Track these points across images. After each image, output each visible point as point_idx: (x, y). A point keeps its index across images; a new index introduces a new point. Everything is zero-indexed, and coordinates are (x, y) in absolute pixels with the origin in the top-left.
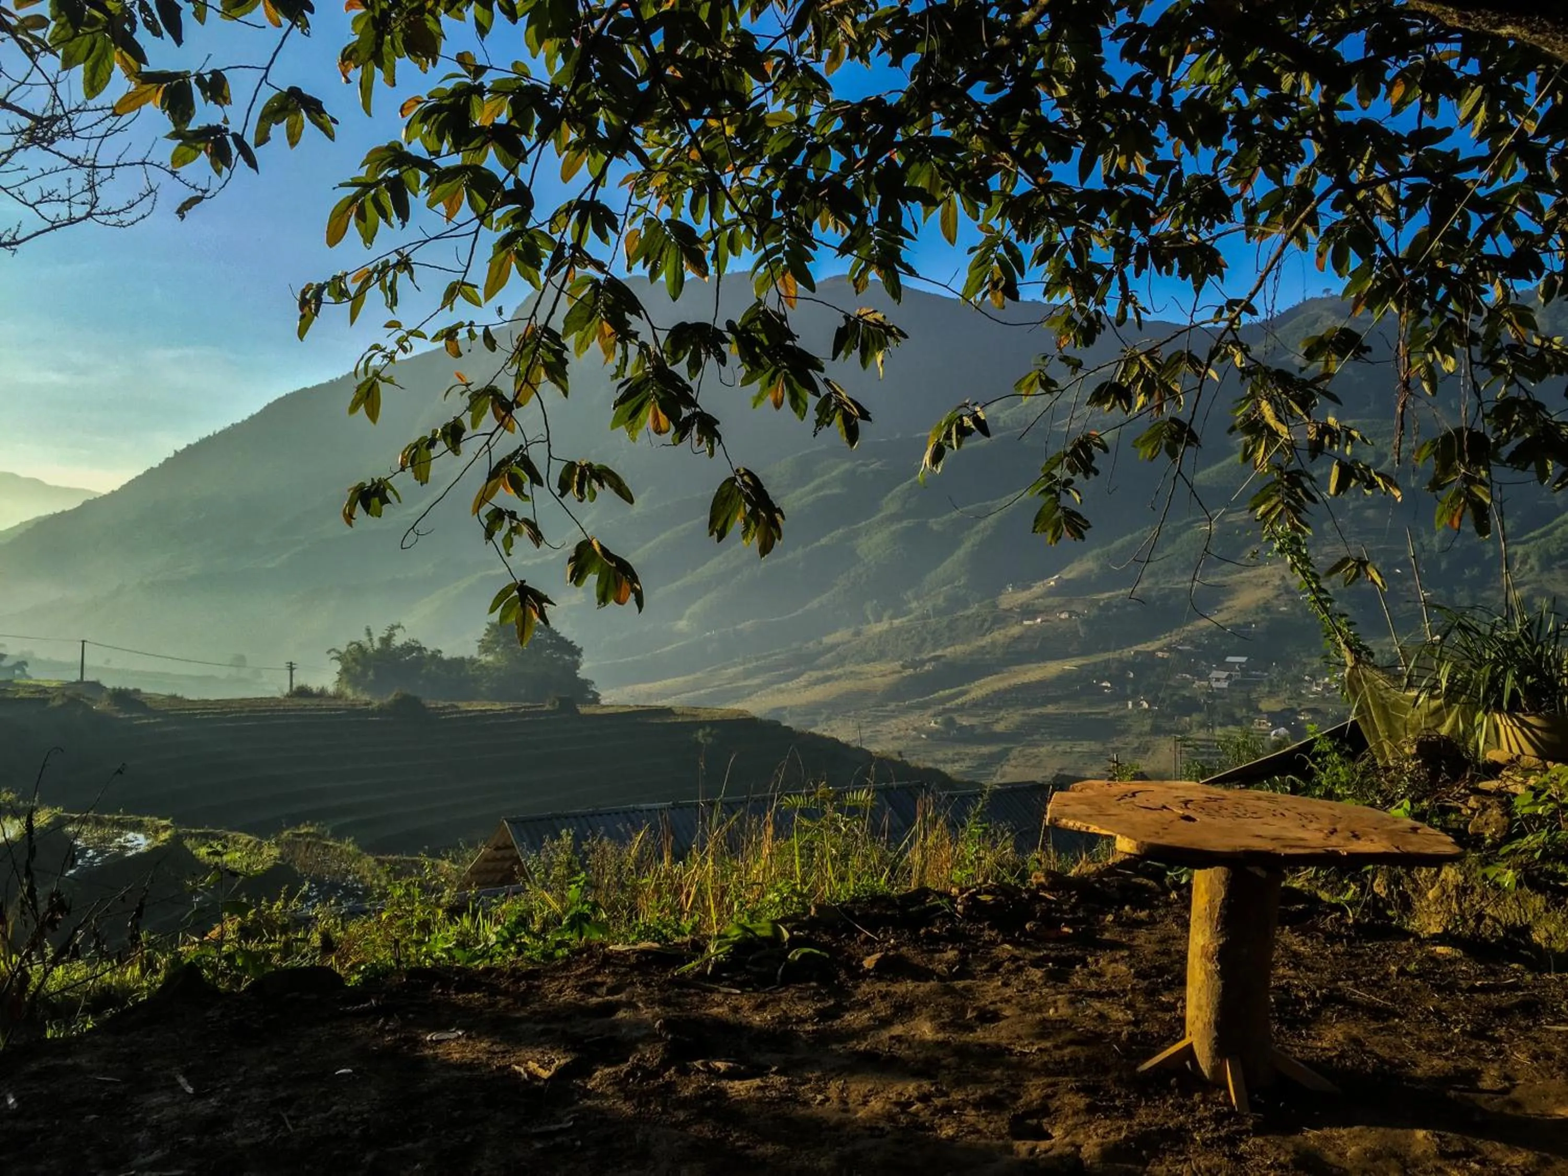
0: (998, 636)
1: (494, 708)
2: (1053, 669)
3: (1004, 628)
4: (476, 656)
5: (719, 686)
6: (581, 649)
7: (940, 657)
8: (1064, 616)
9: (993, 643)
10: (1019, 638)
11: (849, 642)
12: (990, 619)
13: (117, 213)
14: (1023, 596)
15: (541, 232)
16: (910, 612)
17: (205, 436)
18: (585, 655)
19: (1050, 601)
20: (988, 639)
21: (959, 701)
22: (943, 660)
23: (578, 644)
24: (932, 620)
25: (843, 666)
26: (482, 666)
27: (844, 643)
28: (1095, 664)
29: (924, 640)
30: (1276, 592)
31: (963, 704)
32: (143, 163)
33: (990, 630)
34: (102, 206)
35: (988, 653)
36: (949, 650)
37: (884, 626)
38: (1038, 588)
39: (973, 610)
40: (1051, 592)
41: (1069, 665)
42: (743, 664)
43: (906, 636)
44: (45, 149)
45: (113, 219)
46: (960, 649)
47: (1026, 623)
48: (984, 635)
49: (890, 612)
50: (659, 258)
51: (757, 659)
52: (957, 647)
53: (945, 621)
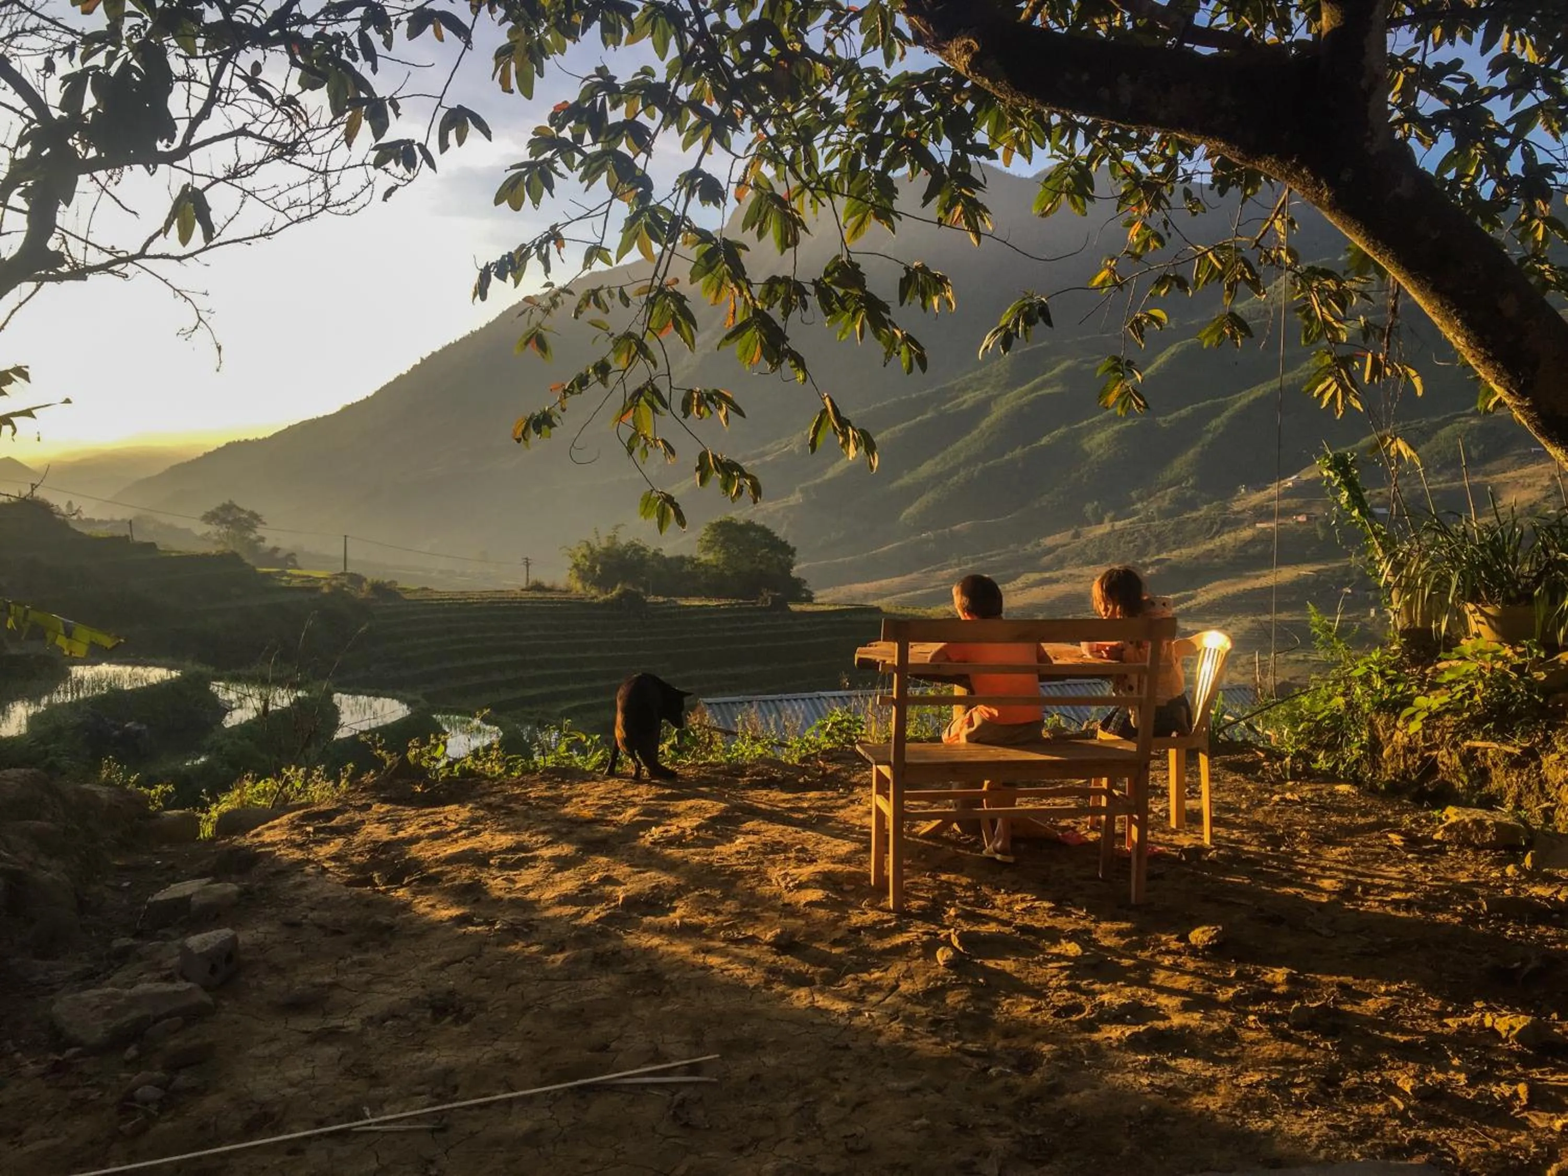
0: (1228, 538)
1: (710, 603)
2: (1287, 574)
3: (1235, 531)
4: (695, 555)
5: (936, 586)
6: (795, 549)
7: (1164, 560)
8: (1302, 518)
9: (1223, 547)
10: (1253, 542)
11: (1069, 544)
12: (1218, 521)
13: (345, 203)
14: (1257, 498)
15: (664, 208)
16: (1135, 513)
17: (447, 343)
18: (799, 555)
19: (1285, 502)
20: (1218, 541)
21: (1184, 606)
22: (1168, 563)
23: (791, 543)
24: (1157, 523)
25: (1062, 568)
26: (701, 564)
27: (1065, 545)
28: (1334, 571)
29: (1147, 543)
30: (1544, 493)
31: (1188, 609)
32: (363, 164)
33: (1219, 533)
34: (334, 199)
35: (1217, 556)
36: (1175, 553)
37: (1105, 528)
38: (1273, 490)
39: (1201, 513)
40: (1288, 494)
41: (1306, 570)
42: (958, 565)
43: (1128, 538)
44: (290, 162)
45: (343, 209)
46: (1185, 552)
47: (1259, 525)
48: (1212, 538)
49: (1111, 514)
50: (764, 221)
51: (974, 561)
52: (1183, 551)
53: (1171, 523)
